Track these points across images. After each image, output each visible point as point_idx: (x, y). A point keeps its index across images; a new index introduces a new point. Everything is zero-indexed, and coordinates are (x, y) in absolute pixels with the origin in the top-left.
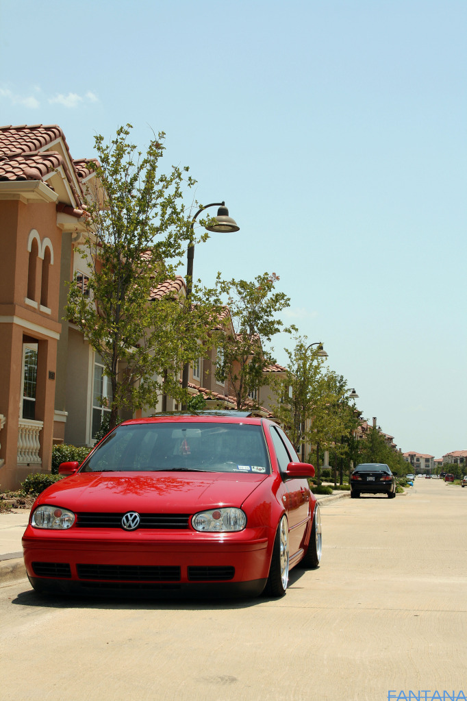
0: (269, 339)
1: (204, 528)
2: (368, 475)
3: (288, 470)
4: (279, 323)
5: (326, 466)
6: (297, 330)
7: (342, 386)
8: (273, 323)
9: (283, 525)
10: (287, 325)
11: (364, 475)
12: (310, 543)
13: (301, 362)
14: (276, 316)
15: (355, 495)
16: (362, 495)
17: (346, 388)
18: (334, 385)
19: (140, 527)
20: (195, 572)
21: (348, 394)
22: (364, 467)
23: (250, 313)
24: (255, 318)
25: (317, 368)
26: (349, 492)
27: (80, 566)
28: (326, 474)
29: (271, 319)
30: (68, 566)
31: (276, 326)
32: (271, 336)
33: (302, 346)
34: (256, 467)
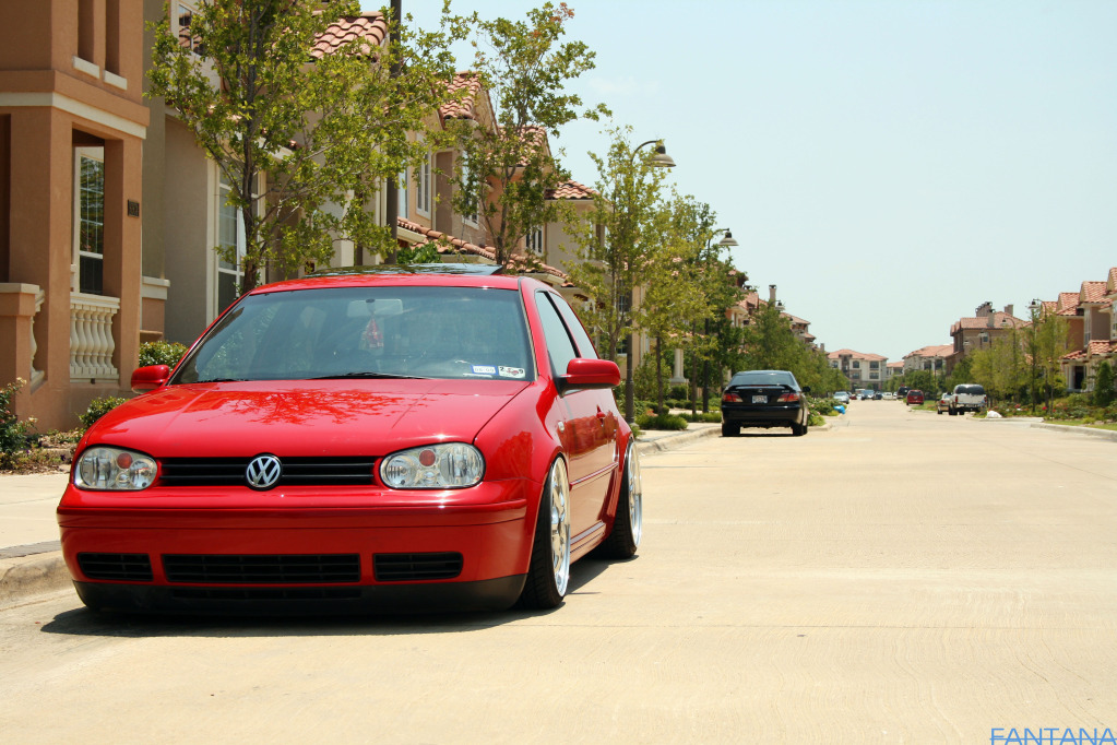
0: (556, 133)
1: (403, 482)
2: (755, 392)
3: (568, 372)
4: (574, 100)
5: (679, 378)
6: (609, 113)
7: (706, 224)
8: (562, 101)
9: (558, 476)
10: (589, 104)
11: (747, 393)
12: (617, 511)
13: (621, 177)
14: (568, 87)
15: (730, 430)
16: (743, 431)
17: (713, 228)
18: (691, 221)
19: (281, 483)
20: (388, 564)
21: (717, 240)
22: (749, 377)
23: (517, 82)
24: (529, 92)
25: (652, 188)
26: (719, 426)
27: (169, 560)
28: (678, 394)
29: (558, 93)
30: (145, 558)
31: (569, 107)
32: (559, 127)
33: (621, 147)
34: (506, 368)
